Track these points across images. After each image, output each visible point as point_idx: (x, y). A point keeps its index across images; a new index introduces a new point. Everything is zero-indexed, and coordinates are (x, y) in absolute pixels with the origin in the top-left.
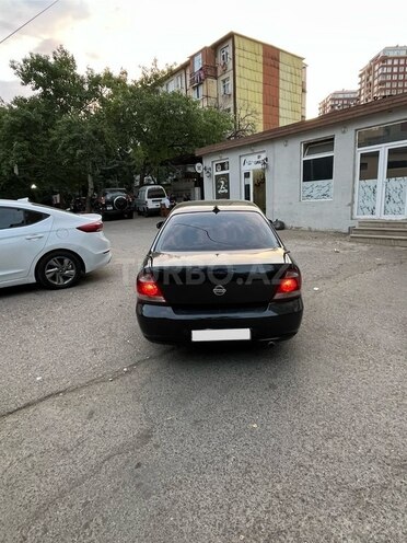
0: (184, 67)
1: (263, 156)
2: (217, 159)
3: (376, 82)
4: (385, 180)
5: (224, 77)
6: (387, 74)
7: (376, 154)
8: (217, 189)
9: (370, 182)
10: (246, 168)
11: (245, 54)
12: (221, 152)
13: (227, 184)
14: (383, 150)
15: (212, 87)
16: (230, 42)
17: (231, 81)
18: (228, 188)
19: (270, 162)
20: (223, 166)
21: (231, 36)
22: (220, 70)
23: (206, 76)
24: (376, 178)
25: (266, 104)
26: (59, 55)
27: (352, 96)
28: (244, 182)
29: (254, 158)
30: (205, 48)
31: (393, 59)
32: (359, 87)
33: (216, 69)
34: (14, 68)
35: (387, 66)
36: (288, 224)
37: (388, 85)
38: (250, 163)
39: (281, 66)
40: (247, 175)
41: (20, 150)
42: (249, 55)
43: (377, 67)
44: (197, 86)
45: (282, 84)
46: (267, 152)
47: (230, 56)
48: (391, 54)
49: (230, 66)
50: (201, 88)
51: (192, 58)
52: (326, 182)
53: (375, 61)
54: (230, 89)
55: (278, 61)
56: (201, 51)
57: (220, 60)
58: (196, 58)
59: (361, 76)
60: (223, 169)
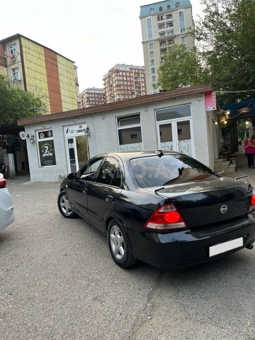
2: (40, 128)
3: (114, 85)
4: (178, 141)
5: (13, 67)
6: (120, 80)
7: (170, 125)
8: (41, 154)
9: (168, 144)
10: (69, 136)
11: (31, 52)
12: (44, 122)
13: (52, 148)
14: (174, 123)
16: (18, 41)
17: (20, 70)
20: (46, 134)
21: (18, 37)
22: (9, 60)
24: (172, 140)
25: (50, 91)
27: (100, 92)
28: (68, 146)
29: (76, 128)
31: (123, 71)
32: (104, 87)
33: (5, 60)
35: (120, 76)
37: (122, 87)
38: (73, 131)
39: (59, 65)
40: (71, 141)
42: (34, 53)
43: (113, 76)
45: (61, 78)
46: (88, 123)
47: (18, 51)
48: (121, 69)
49: (19, 58)
52: (137, 144)
53: (111, 71)
54: (20, 77)
55: (56, 61)
57: (8, 52)
59: (104, 80)
60: (46, 136)
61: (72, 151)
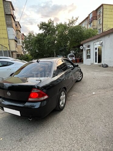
0: (87, 18)
1: (101, 42)
2: (87, 44)
5: (99, 19)
8: (87, 54)
10: (96, 46)
11: (107, 10)
12: (88, 42)
13: (90, 52)
15: (95, 23)
16: (102, 7)
17: (102, 20)
18: (90, 53)
19: (103, 44)
20: (89, 46)
21: (102, 5)
23: (93, 20)
26: (50, 21)
28: (95, 51)
29: (99, 43)
30: (93, 11)
33: (97, 17)
34: (38, 26)
36: (109, 65)
38: (97, 44)
40: (96, 49)
41: (37, 46)
42: (109, 10)
44: (90, 23)
46: (103, 40)
47: (102, 12)
49: (101, 15)
50: (91, 24)
51: (89, 15)
54: (101, 22)
56: (92, 12)
57: (98, 14)
58: (90, 15)
60: (89, 47)
61: (96, 53)
